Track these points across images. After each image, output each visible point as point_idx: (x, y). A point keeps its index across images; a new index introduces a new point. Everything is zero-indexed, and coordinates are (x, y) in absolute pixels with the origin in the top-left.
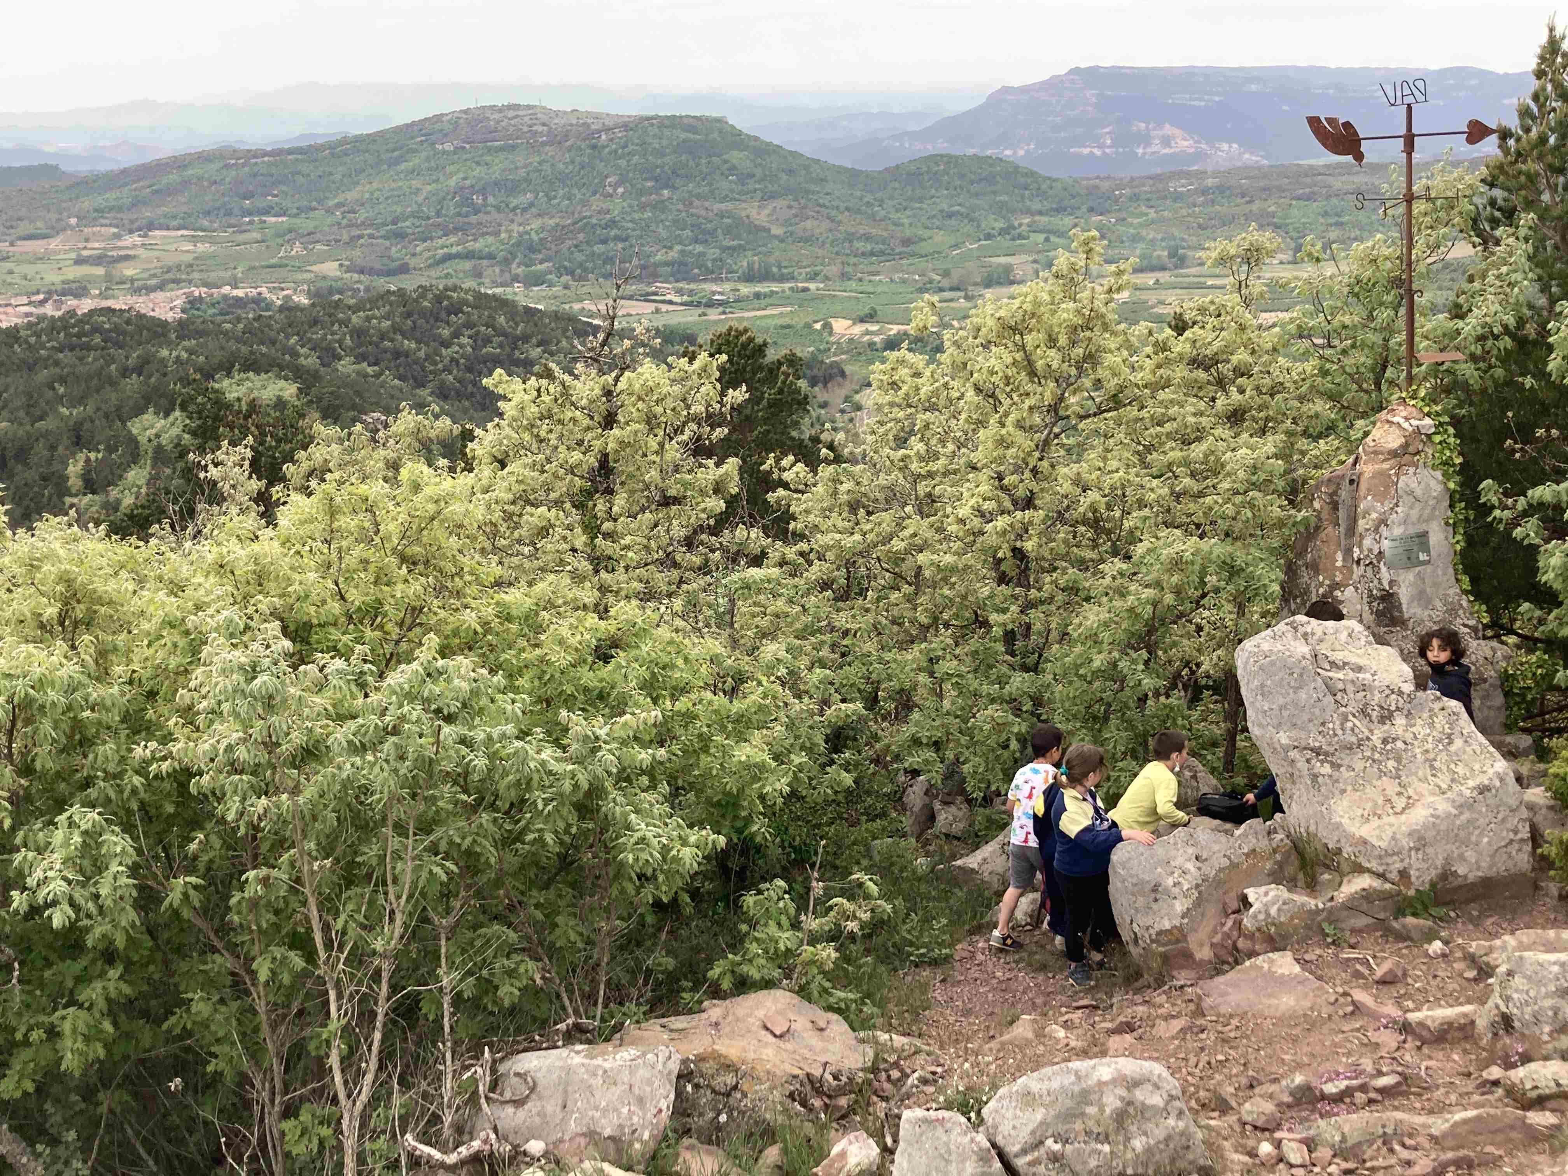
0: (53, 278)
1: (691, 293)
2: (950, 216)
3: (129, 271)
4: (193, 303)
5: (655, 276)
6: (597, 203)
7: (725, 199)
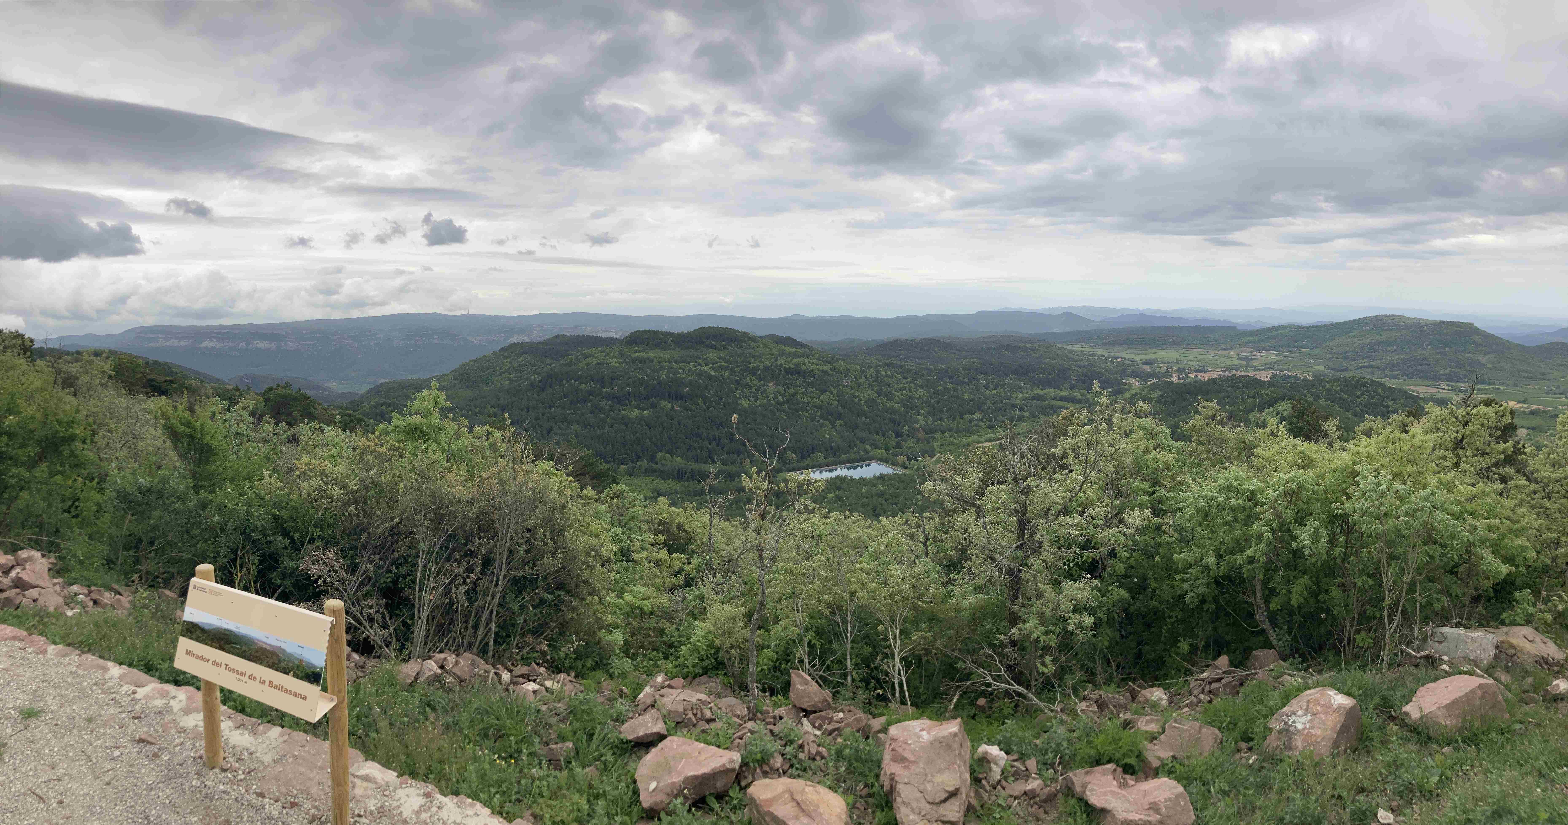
0: (1229, 363)
1: (1453, 386)
2: (1561, 365)
3: (1255, 363)
4: (1274, 376)
5: (1440, 379)
6: (1420, 351)
7: (1469, 353)
